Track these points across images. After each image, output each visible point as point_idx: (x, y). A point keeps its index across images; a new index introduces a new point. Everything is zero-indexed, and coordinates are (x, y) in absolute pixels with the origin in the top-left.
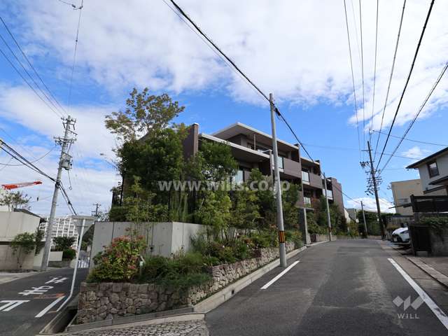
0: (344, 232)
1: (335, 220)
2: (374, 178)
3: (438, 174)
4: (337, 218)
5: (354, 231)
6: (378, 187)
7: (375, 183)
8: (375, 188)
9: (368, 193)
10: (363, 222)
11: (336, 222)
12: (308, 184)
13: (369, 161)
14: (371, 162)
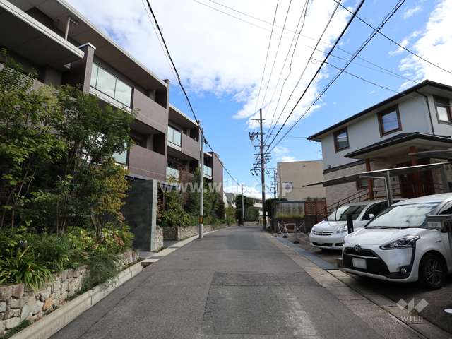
0: (220, 218)
1: (210, 205)
2: (262, 154)
3: (348, 147)
4: (214, 202)
5: (231, 218)
6: (265, 165)
7: (262, 161)
8: (262, 167)
9: (253, 172)
10: (241, 207)
11: (213, 207)
12: (179, 149)
13: (259, 133)
14: (262, 135)
